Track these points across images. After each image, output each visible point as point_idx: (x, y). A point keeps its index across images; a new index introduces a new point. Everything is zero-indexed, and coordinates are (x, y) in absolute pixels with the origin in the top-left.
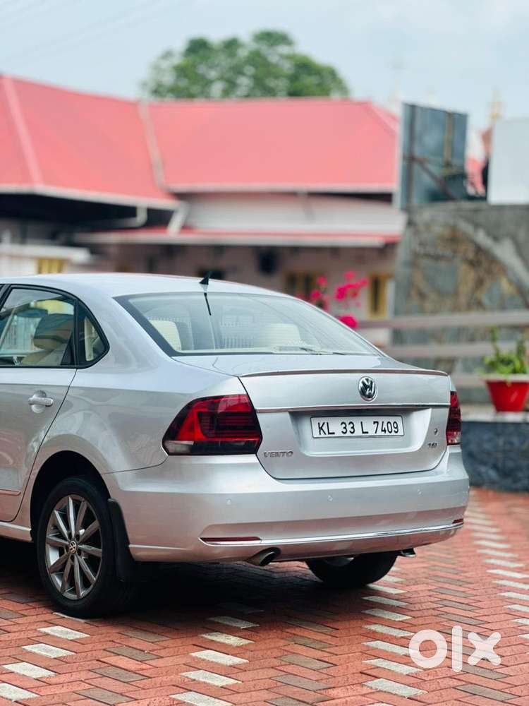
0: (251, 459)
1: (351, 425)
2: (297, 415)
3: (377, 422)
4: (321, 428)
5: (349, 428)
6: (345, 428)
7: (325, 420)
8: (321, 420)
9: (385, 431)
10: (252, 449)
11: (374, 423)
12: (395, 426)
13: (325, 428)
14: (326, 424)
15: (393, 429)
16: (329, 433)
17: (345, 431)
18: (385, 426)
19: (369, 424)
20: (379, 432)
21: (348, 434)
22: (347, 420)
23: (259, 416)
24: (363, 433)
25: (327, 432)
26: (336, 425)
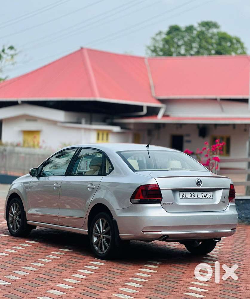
0: (159, 205)
1: (194, 195)
2: (174, 191)
3: (203, 194)
4: (183, 195)
5: (193, 195)
6: (191, 195)
7: (184, 193)
8: (183, 193)
9: (206, 197)
10: (159, 202)
11: (202, 194)
12: (210, 195)
13: (184, 195)
14: (184, 194)
15: (209, 196)
16: (186, 197)
17: (191, 196)
18: (206, 195)
19: (200, 194)
20: (204, 197)
21: (192, 197)
22: (192, 193)
23: (162, 191)
24: (198, 197)
25: (185, 197)
26: (188, 195)
